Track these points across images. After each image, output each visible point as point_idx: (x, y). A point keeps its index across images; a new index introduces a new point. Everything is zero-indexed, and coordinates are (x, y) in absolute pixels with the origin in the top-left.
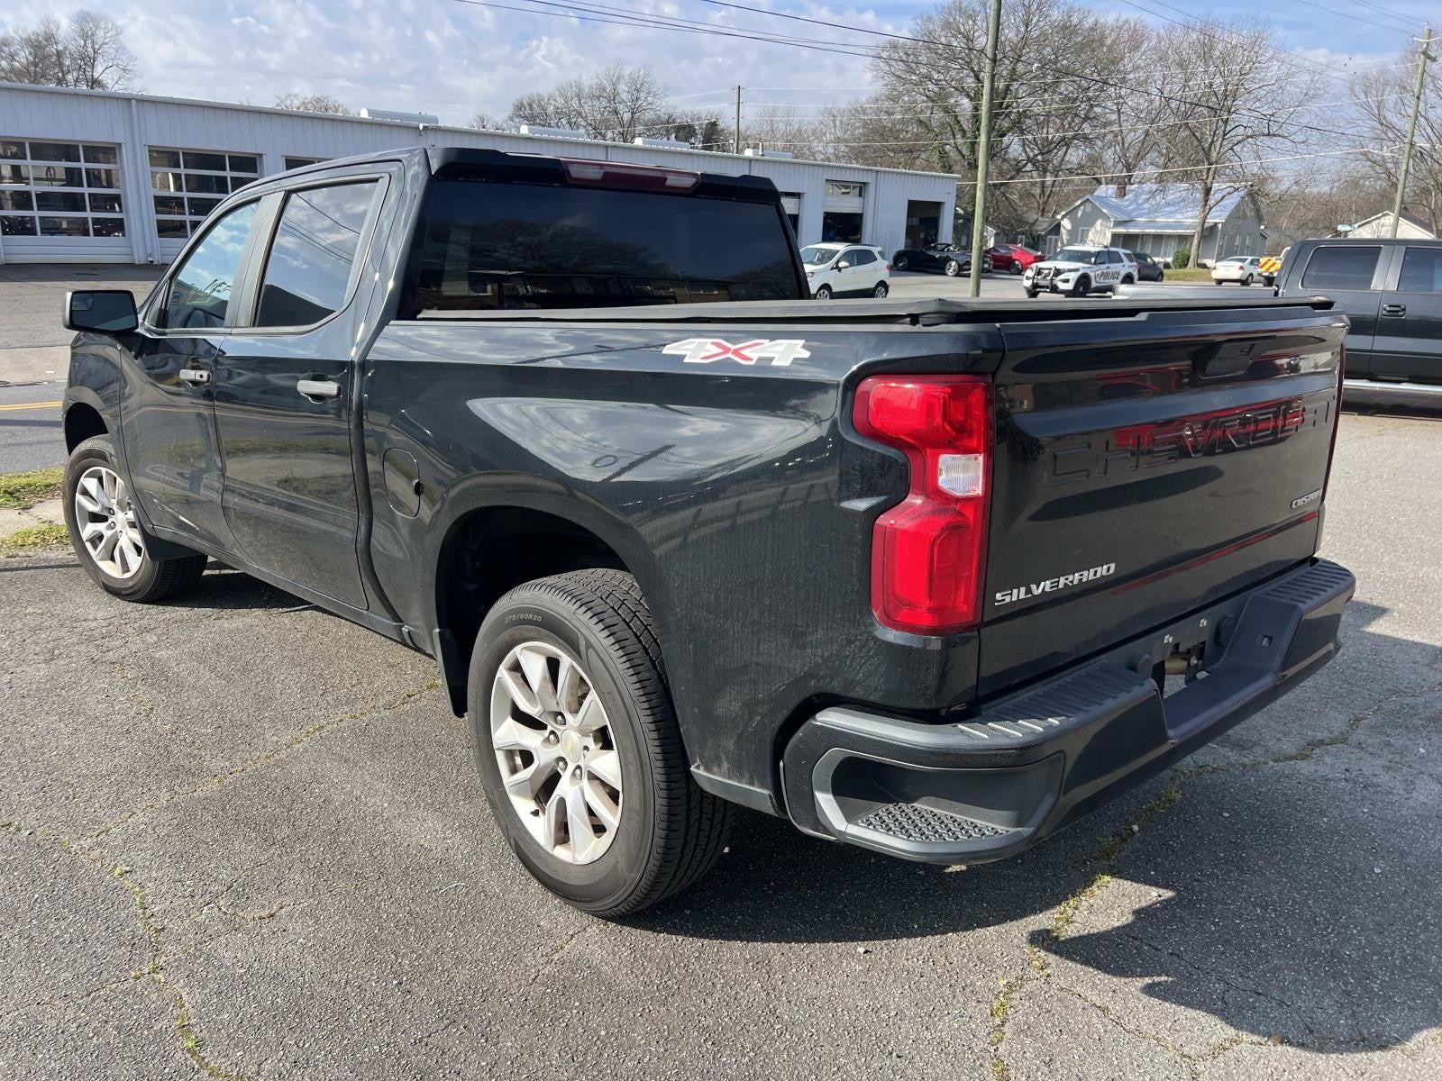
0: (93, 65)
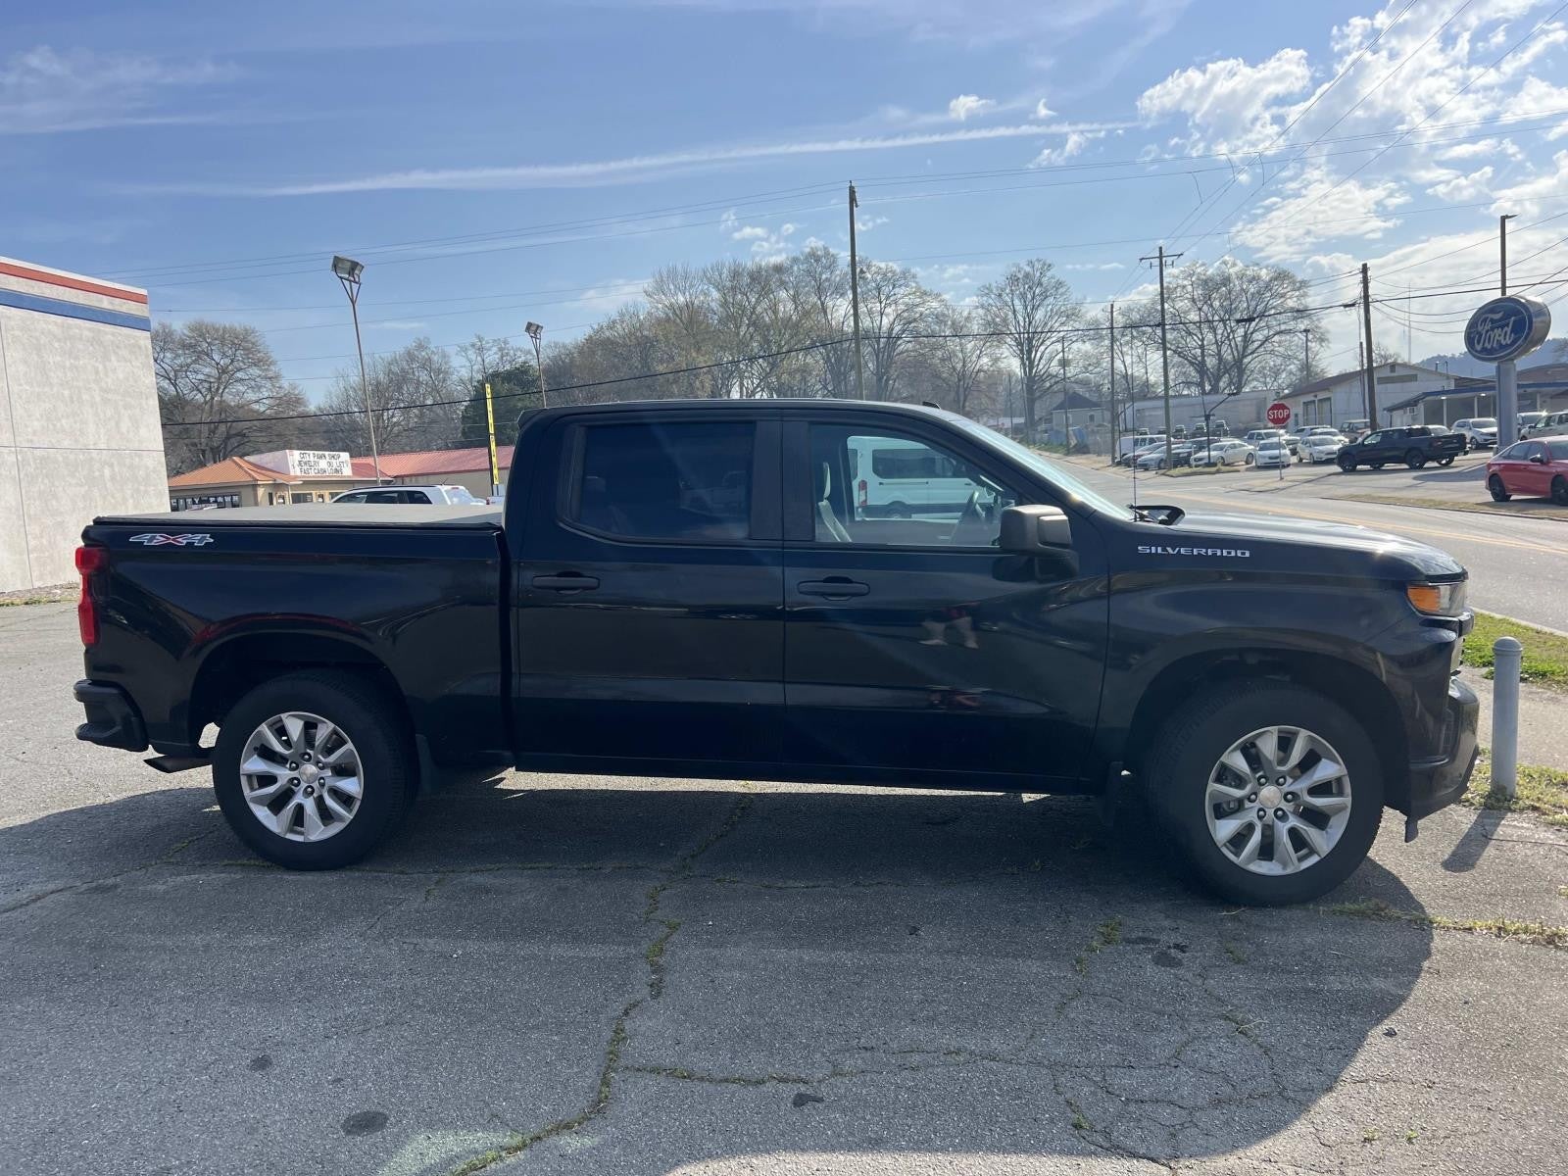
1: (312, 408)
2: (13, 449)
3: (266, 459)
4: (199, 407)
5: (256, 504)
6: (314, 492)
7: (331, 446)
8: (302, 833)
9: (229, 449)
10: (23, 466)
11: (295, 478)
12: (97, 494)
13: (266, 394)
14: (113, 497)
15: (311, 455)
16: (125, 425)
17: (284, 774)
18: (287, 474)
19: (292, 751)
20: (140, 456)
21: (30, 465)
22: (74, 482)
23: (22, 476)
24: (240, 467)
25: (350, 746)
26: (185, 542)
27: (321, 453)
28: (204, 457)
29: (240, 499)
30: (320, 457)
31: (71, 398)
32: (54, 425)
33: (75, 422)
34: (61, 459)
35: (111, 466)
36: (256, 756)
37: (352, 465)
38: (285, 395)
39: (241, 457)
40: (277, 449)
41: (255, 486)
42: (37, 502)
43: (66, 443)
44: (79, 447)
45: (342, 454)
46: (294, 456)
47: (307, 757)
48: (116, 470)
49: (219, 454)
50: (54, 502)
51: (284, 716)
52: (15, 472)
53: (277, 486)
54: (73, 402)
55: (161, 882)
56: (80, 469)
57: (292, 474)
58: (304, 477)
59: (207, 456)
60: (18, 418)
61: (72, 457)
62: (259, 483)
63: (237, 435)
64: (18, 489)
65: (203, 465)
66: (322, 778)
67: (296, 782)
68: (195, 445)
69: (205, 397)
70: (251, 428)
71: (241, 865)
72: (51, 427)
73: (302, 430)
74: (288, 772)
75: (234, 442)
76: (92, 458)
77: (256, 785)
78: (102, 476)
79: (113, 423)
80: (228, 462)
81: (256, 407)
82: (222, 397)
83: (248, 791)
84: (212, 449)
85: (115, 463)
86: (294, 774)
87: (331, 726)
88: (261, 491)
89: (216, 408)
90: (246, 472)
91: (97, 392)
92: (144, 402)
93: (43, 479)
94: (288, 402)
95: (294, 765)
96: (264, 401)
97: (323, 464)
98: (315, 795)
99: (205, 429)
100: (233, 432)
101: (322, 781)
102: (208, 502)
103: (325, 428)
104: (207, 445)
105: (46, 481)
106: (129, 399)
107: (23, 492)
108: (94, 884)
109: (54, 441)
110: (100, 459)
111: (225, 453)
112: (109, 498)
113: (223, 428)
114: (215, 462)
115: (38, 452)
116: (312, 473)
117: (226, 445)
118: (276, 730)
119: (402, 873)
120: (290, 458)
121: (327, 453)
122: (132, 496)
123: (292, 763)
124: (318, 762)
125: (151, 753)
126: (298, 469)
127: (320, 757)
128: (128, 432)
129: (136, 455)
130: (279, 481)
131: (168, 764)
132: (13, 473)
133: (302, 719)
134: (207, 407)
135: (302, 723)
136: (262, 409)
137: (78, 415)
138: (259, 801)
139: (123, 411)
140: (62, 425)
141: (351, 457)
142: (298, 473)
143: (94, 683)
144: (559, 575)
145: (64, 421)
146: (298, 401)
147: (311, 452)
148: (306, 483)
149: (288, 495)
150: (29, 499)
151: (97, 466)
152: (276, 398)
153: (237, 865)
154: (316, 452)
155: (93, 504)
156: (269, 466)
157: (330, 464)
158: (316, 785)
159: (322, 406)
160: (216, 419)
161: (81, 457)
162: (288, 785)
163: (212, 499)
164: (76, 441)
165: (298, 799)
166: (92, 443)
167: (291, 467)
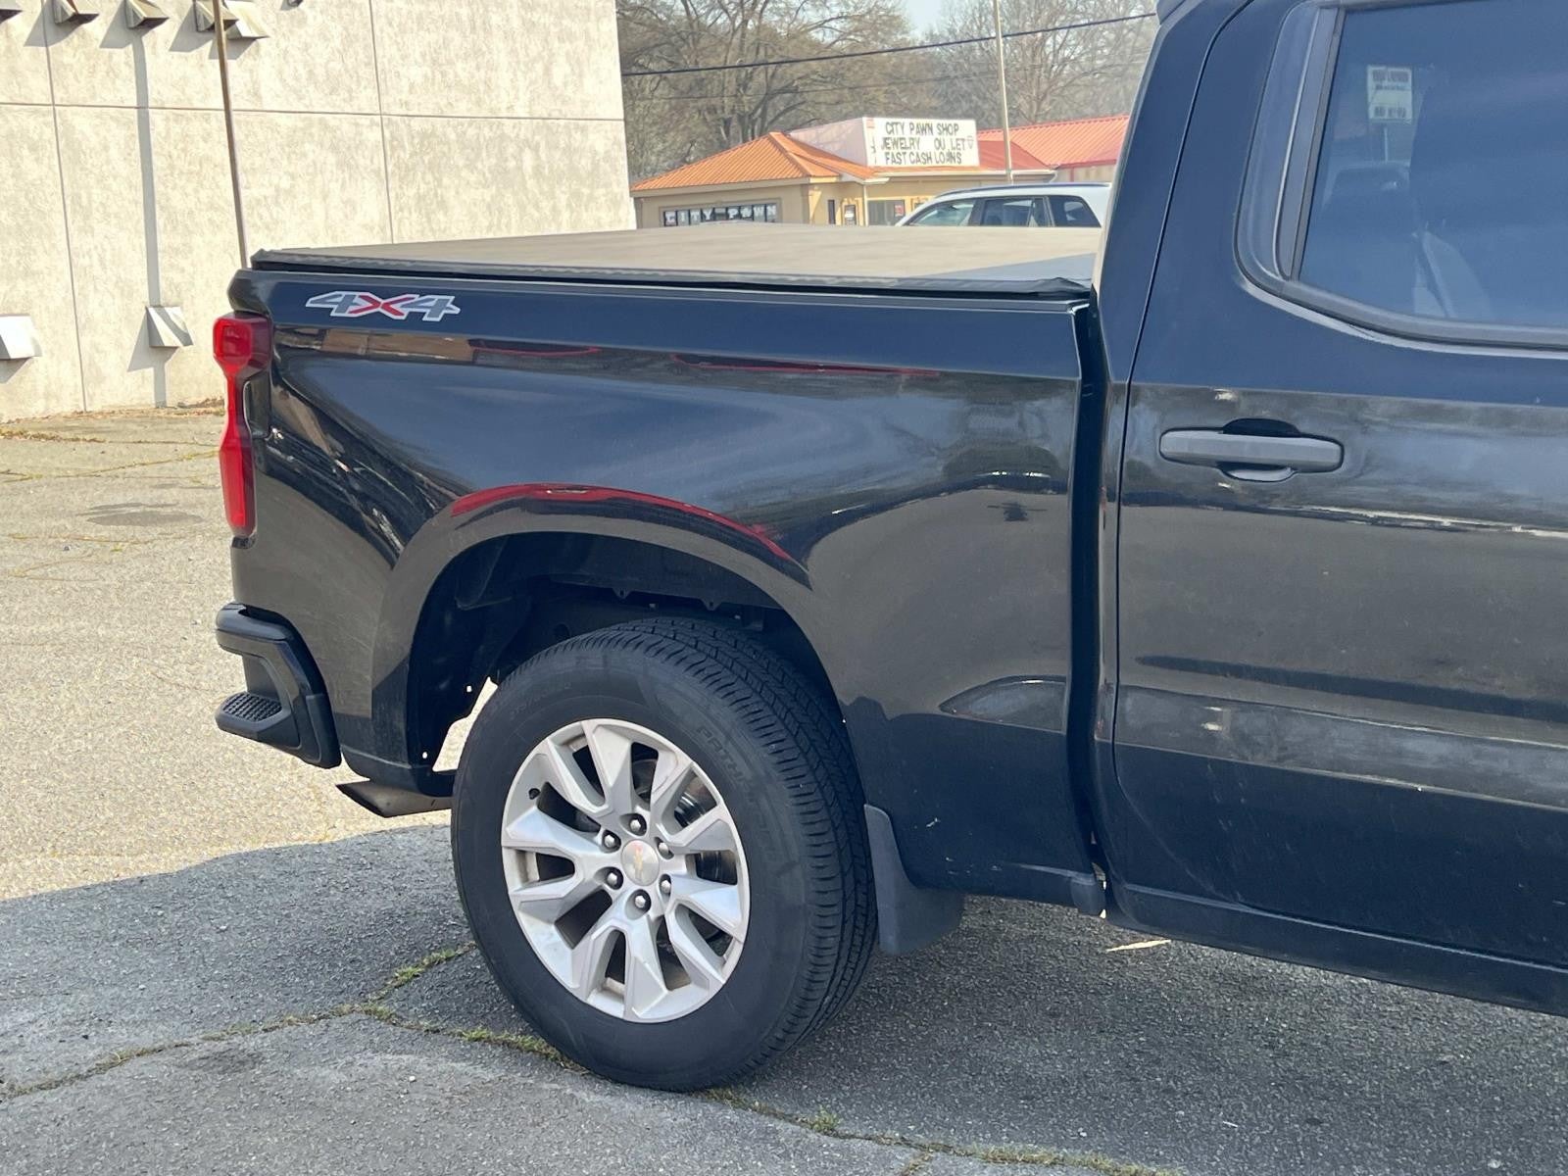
1: (917, 35)
2: (377, 119)
3: (827, 135)
4: (721, 40)
5: (806, 220)
6: (907, 199)
7: (947, 108)
8: (620, 997)
9: (769, 119)
10: (393, 148)
11: (877, 170)
12: (510, 202)
13: (836, 11)
14: (537, 207)
15: (906, 126)
16: (561, 71)
17: (588, 856)
18: (860, 164)
19: (605, 807)
20: (584, 130)
21: (403, 147)
22: (473, 178)
23: (390, 168)
24: (782, 150)
25: (721, 813)
26: (406, 311)
27: (923, 121)
28: (727, 133)
29: (779, 211)
30: (923, 130)
31: (472, 20)
32: (444, 74)
33: (478, 68)
34: (453, 136)
35: (536, 149)
36: (535, 808)
37: (982, 145)
38: (870, 12)
39: (785, 133)
40: (846, 117)
41: (806, 187)
42: (415, 215)
43: (462, 108)
44: (485, 113)
45: (960, 122)
46: (875, 130)
47: (636, 824)
48: (543, 156)
49: (749, 125)
50: (441, 216)
51: (588, 725)
52: (379, 160)
53: (844, 187)
54: (473, 29)
55: (341, 1062)
56: (484, 154)
57: (871, 163)
58: (892, 169)
59: (732, 132)
60: (385, 60)
61: (471, 132)
62: (812, 181)
63: (783, 91)
64: (384, 192)
65: (724, 147)
66: (666, 878)
67: (613, 877)
68: (712, 110)
69: (733, 20)
70: (807, 76)
71: (506, 1044)
72: (439, 76)
73: (895, 79)
74: (598, 854)
75: (780, 103)
76: (503, 137)
77: (534, 874)
78: (519, 168)
79: (539, 67)
80: (763, 141)
81: (817, 35)
82: (761, 17)
83: (519, 885)
84: (741, 118)
85: (543, 145)
86: (611, 859)
87: (685, 761)
88: (815, 197)
89: (750, 39)
90: (791, 160)
91: (515, 9)
92: (591, 26)
93: (424, 173)
94: (874, 27)
95: (610, 839)
96: (833, 24)
97: (927, 143)
98: (652, 914)
99: (730, 79)
100: (776, 85)
101: (666, 883)
102: (726, 216)
103: (938, 74)
104: (733, 111)
105: (429, 177)
106: (566, 22)
107: (392, 195)
108: (221, 1046)
109: (443, 102)
110: (518, 135)
111: (763, 126)
112: (530, 209)
113: (760, 77)
114: (745, 140)
115: (416, 123)
116: (907, 162)
117: (765, 111)
118: (575, 755)
119: (830, 1131)
120: (868, 134)
121: (934, 122)
122: (569, 205)
123: (607, 833)
124: (659, 841)
125: (344, 773)
126: (881, 152)
127: (661, 828)
128: (565, 84)
129: (577, 127)
130: (848, 178)
131: (381, 799)
132: (375, 161)
133: (626, 737)
134: (736, 41)
135: (626, 746)
136: (829, 40)
137: (483, 54)
138: (537, 908)
139: (556, 44)
140: (456, 75)
141: (980, 128)
142: (882, 163)
143: (250, 612)
144: (1228, 429)
145: (459, 65)
146: (892, 22)
147: (907, 121)
148: (895, 181)
149: (863, 201)
150: (401, 210)
151: (511, 149)
152: (852, 18)
153: (496, 1044)
154: (915, 121)
155: (504, 221)
156: (830, 149)
157: (940, 144)
158: (653, 891)
159: (936, 32)
160: (750, 59)
161: (486, 130)
162: (599, 883)
163: (733, 212)
164: (479, 103)
165: (615, 918)
166: (504, 106)
167: (869, 151)
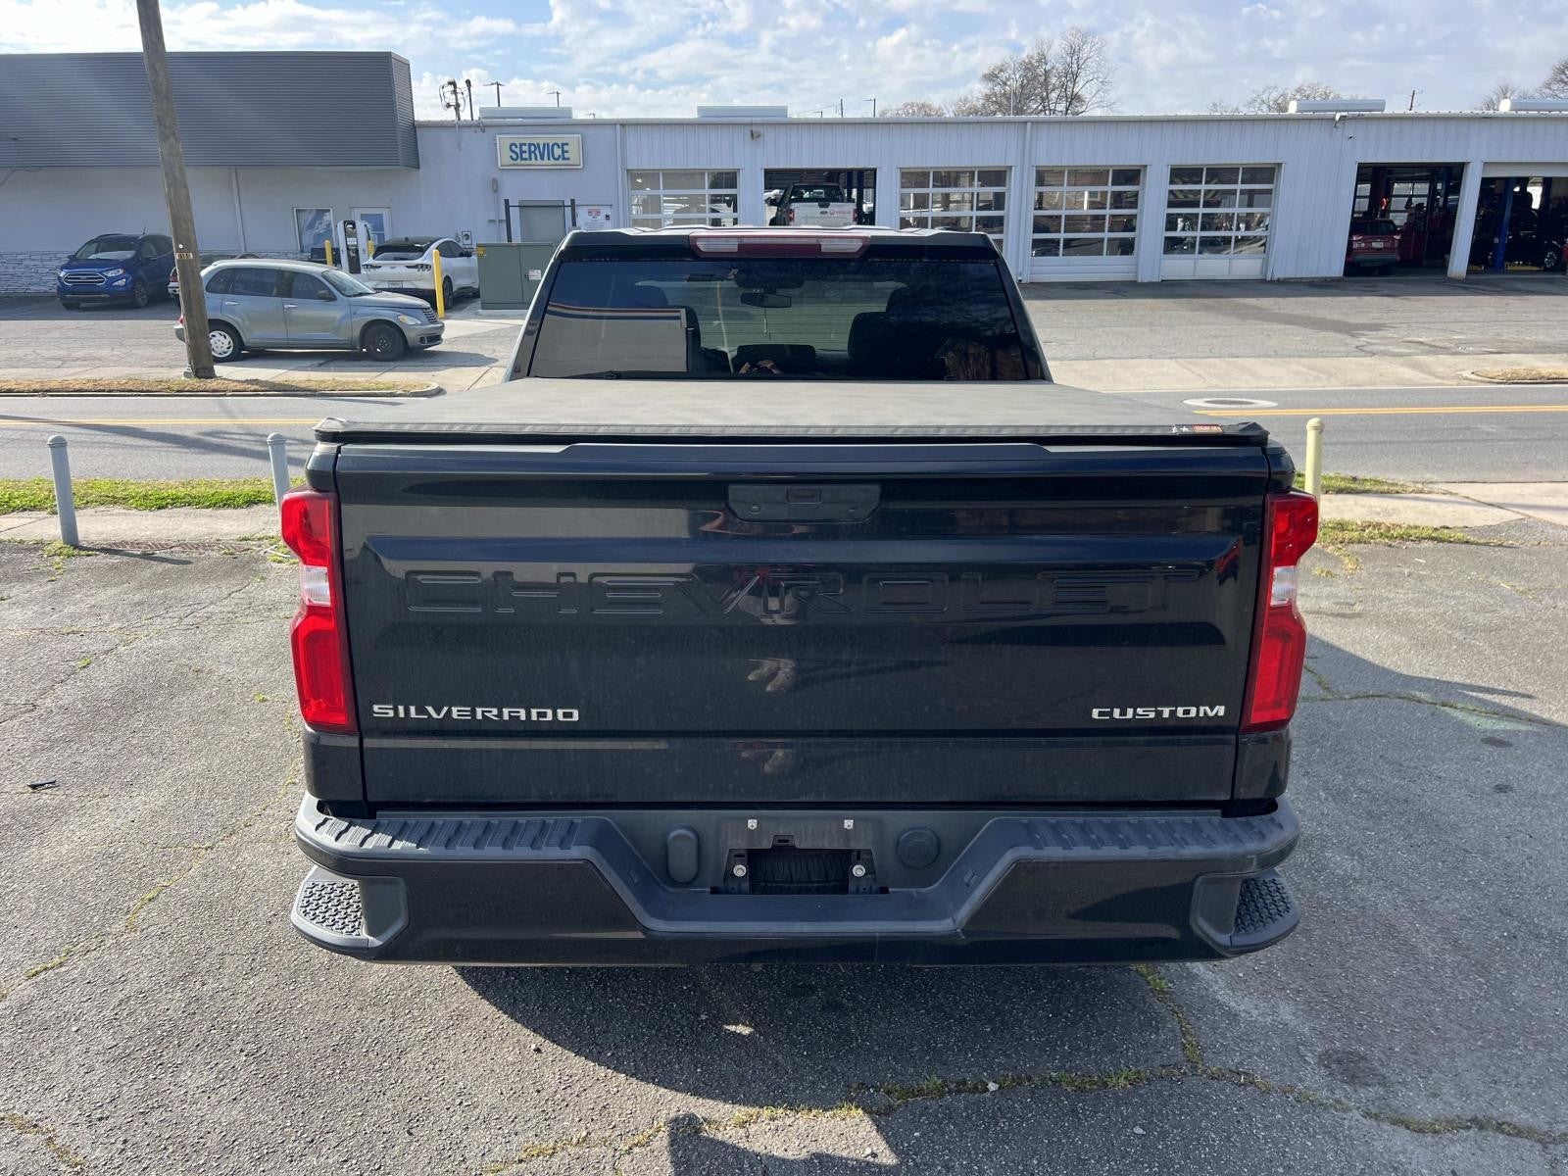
0: (1075, 81)
